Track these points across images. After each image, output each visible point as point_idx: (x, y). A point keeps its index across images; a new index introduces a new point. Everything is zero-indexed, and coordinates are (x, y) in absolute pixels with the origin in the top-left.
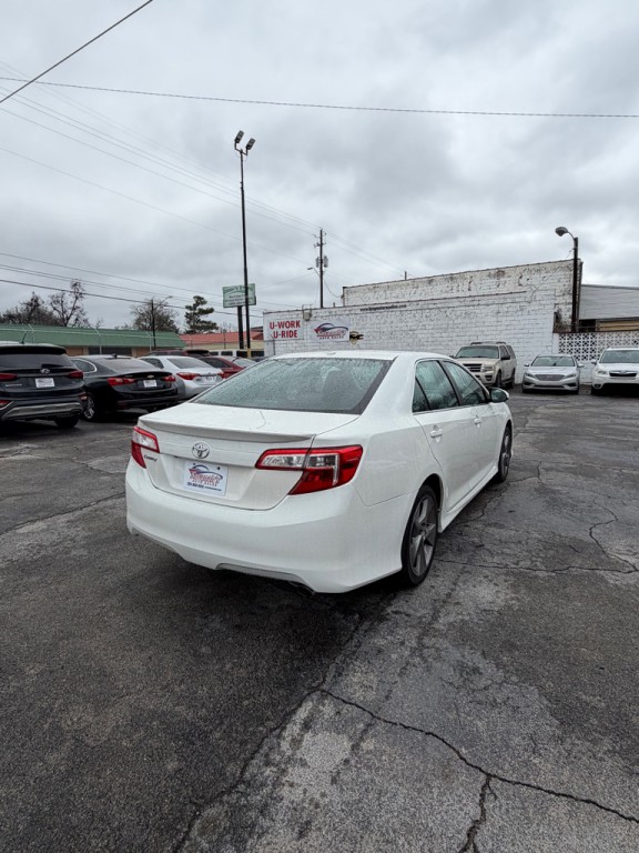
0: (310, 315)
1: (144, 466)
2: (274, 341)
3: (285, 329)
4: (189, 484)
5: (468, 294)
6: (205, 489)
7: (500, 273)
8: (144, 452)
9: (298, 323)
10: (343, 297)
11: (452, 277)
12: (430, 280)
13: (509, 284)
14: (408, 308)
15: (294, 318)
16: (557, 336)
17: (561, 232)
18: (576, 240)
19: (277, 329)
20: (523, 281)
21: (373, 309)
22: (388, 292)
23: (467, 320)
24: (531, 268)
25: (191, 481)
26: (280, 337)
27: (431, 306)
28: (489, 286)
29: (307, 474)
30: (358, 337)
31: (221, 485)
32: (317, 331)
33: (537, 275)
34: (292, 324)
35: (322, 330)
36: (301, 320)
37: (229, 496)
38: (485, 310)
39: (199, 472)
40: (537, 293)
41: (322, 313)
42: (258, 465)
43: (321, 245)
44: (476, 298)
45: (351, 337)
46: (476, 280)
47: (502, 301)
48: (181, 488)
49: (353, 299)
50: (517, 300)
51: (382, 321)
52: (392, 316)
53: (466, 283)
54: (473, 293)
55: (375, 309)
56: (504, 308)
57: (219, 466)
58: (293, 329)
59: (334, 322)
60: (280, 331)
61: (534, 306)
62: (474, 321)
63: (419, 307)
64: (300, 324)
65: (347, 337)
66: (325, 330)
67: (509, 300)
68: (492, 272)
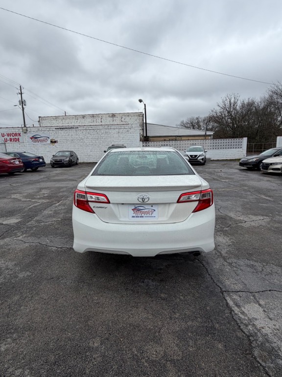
0: (27, 130)
1: (94, 212)
2: (5, 144)
3: (12, 137)
4: (133, 217)
5: (101, 124)
6: (144, 218)
7: (113, 115)
8: (91, 205)
9: (19, 135)
10: (39, 121)
11: (93, 116)
12: (84, 117)
13: (117, 121)
14: (79, 129)
15: (17, 131)
16: (141, 142)
17: (141, 101)
18: (145, 105)
19: (6, 137)
20: (123, 120)
21: (62, 128)
22: (64, 121)
23: (106, 135)
24: (125, 114)
25: (134, 215)
26: (9, 142)
27: (90, 128)
28: (109, 121)
29: (202, 202)
30: (55, 142)
31: (155, 214)
32: (31, 138)
33: (128, 118)
34: (16, 135)
35: (34, 138)
36: (21, 133)
37: (160, 219)
38: (114, 131)
39: (139, 210)
40: (133, 125)
41: (33, 129)
42: (178, 202)
43: (21, 94)
44: (110, 126)
45: (51, 142)
46: (104, 118)
47: (120, 128)
48: (127, 220)
49: (45, 123)
50: (126, 127)
51: (67, 134)
52: (72, 132)
53: (100, 119)
54: (103, 123)
55: (63, 128)
56: (121, 130)
57: (152, 205)
58: (17, 137)
59: (41, 134)
60: (8, 138)
61: (132, 130)
62: (109, 135)
63: (84, 128)
64: (21, 134)
65: (49, 142)
66: (36, 138)
67: (122, 127)
68: (110, 115)
